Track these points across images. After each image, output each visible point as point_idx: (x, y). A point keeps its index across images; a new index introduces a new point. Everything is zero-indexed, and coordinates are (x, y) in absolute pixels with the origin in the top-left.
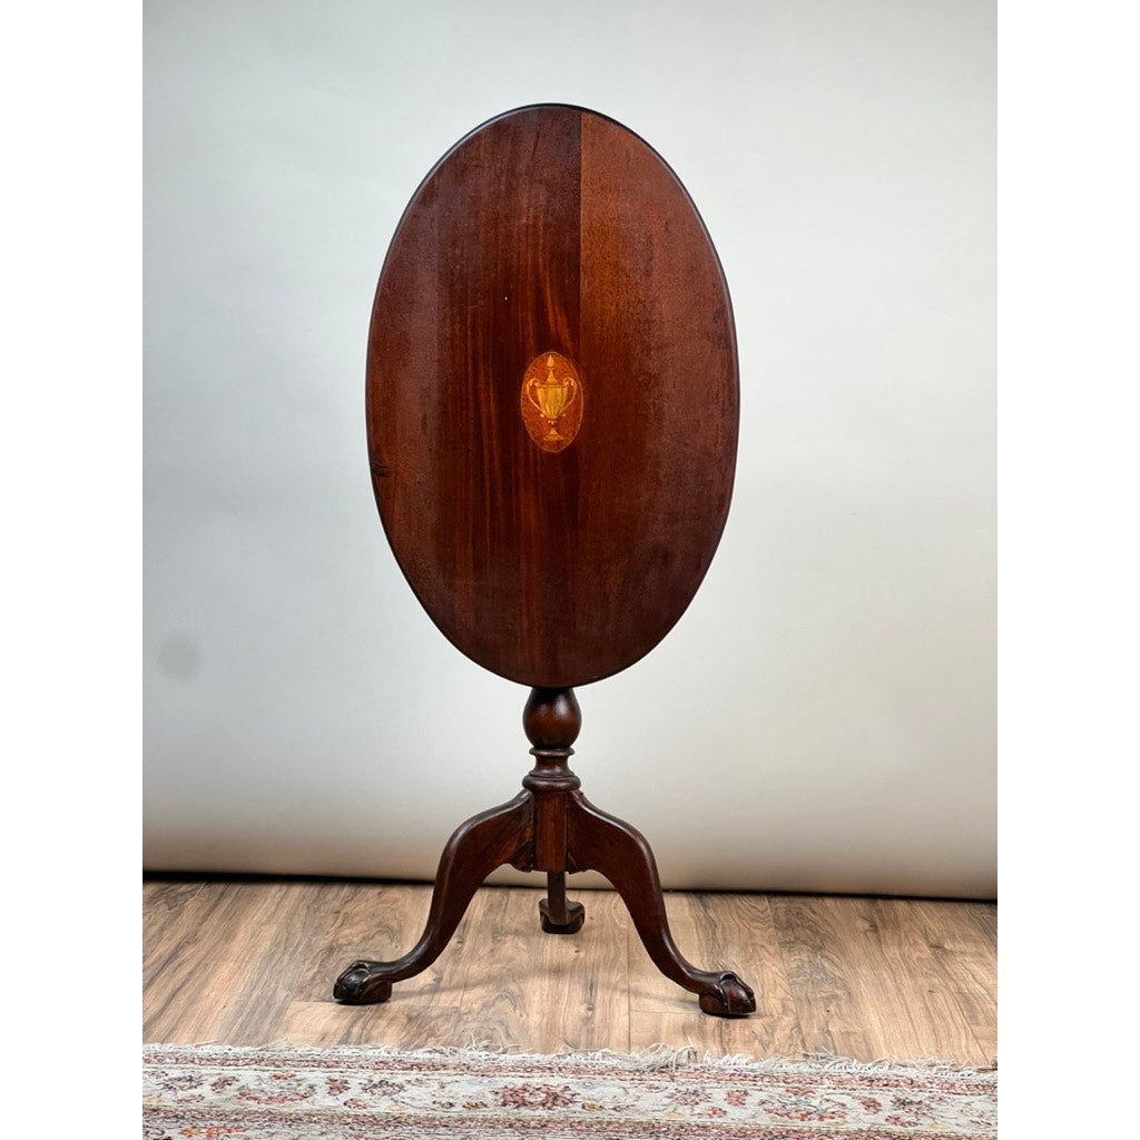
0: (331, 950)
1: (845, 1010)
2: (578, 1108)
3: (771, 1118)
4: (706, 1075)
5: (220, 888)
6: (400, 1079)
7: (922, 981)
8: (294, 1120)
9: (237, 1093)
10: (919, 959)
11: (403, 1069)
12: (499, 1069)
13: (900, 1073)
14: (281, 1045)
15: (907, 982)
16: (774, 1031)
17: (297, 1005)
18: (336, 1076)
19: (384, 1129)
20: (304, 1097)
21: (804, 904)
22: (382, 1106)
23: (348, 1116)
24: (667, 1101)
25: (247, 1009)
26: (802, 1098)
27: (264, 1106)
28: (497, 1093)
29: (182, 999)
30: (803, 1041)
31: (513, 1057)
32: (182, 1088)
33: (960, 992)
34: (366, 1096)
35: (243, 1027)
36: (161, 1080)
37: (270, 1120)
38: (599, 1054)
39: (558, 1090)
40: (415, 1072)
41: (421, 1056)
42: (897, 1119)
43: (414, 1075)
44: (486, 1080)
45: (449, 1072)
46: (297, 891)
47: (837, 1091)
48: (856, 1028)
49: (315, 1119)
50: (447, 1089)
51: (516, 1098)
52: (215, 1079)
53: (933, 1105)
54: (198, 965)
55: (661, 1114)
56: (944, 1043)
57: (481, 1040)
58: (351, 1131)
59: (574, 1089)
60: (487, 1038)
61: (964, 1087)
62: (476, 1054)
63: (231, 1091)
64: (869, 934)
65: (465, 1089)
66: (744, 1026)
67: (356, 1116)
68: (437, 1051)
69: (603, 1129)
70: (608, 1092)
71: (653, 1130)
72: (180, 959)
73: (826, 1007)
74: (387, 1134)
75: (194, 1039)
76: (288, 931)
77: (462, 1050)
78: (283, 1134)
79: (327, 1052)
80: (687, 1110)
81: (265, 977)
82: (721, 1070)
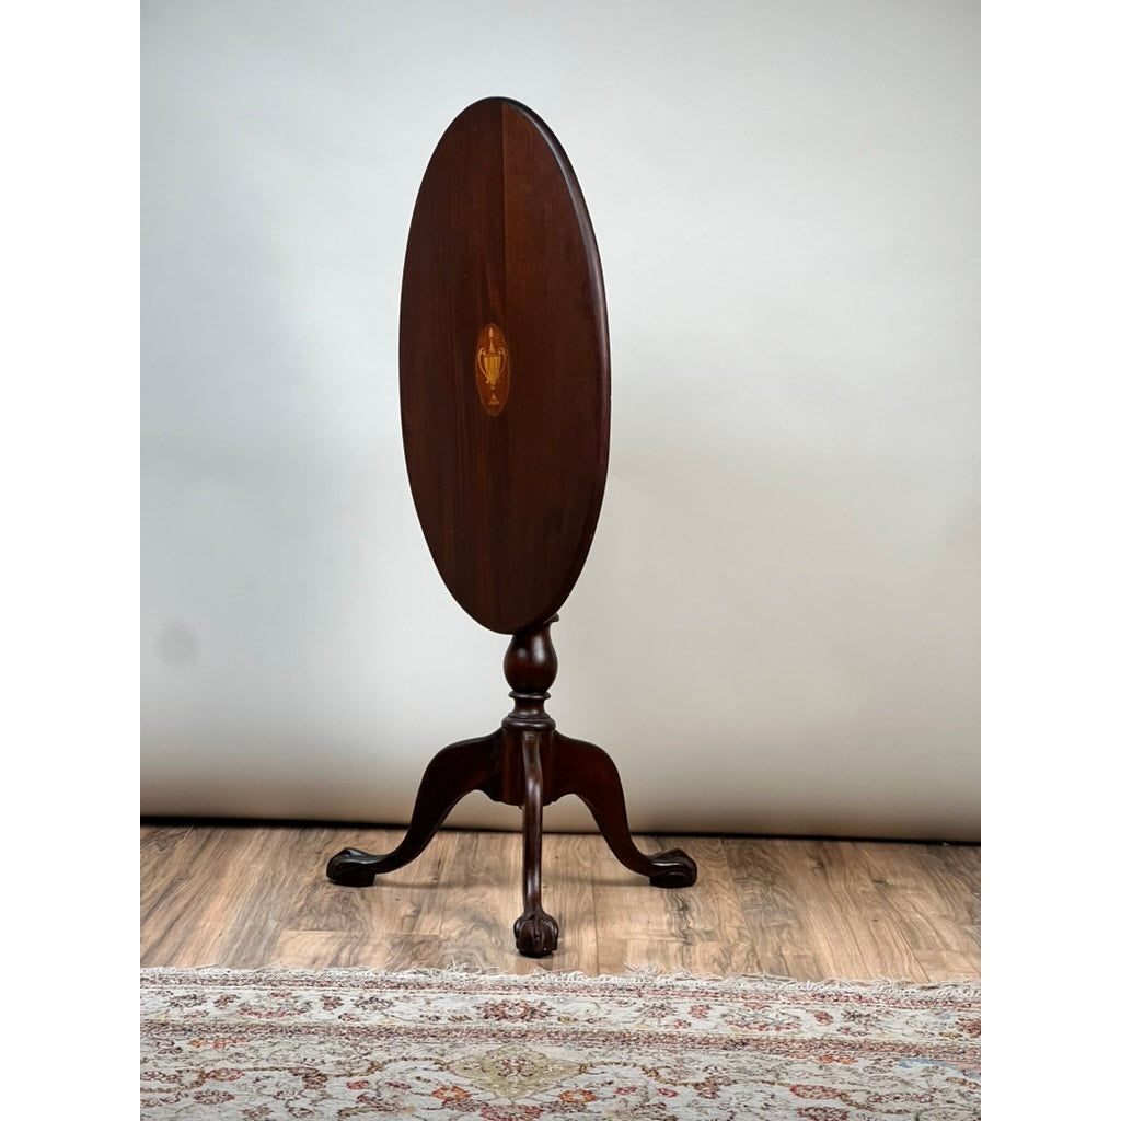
0: (316, 885)
1: (796, 936)
2: (554, 1020)
3: (732, 1029)
4: (670, 992)
5: (207, 831)
6: (389, 996)
7: (866, 911)
8: (294, 1031)
9: (239, 1009)
10: (864, 893)
11: (391, 988)
12: (480, 987)
13: (849, 990)
14: (276, 967)
15: (853, 912)
16: (731, 954)
17: (287, 933)
18: (329, 994)
19: (377, 1038)
20: (301, 1012)
21: (755, 845)
22: (374, 1019)
23: (344, 1028)
24: (638, 1014)
25: (242, 937)
26: (760, 1012)
27: (264, 1020)
28: (479, 1008)
29: (180, 929)
30: (758, 964)
31: (491, 978)
32: (187, 1005)
33: (902, 921)
34: (359, 1011)
35: (239, 952)
36: (167, 998)
37: (272, 1031)
38: (571, 975)
39: (535, 1006)
40: (402, 990)
41: (406, 977)
42: (848, 1029)
43: (401, 992)
44: (468, 997)
45: (434, 990)
46: (279, 834)
47: (792, 1006)
48: (807, 952)
49: (313, 1030)
50: (432, 1005)
51: (497, 1012)
52: (218, 997)
53: (880, 1018)
54: (192, 899)
55: (631, 1025)
56: (889, 964)
57: (460, 963)
58: (347, 1041)
59: (550, 1004)
60: (466, 961)
61: (908, 1002)
62: (457, 975)
63: (233, 1007)
64: (816, 871)
65: (449, 1005)
66: (703, 950)
67: (351, 1028)
68: (421, 973)
69: (578, 1038)
70: (581, 1007)
71: (624, 1039)
72: (176, 894)
73: (779, 934)
74: (380, 1043)
75: (194, 964)
76: (274, 870)
77: (444, 972)
78: (285, 1043)
79: (320, 973)
80: (655, 1022)
81: (255, 910)
82: (685, 988)
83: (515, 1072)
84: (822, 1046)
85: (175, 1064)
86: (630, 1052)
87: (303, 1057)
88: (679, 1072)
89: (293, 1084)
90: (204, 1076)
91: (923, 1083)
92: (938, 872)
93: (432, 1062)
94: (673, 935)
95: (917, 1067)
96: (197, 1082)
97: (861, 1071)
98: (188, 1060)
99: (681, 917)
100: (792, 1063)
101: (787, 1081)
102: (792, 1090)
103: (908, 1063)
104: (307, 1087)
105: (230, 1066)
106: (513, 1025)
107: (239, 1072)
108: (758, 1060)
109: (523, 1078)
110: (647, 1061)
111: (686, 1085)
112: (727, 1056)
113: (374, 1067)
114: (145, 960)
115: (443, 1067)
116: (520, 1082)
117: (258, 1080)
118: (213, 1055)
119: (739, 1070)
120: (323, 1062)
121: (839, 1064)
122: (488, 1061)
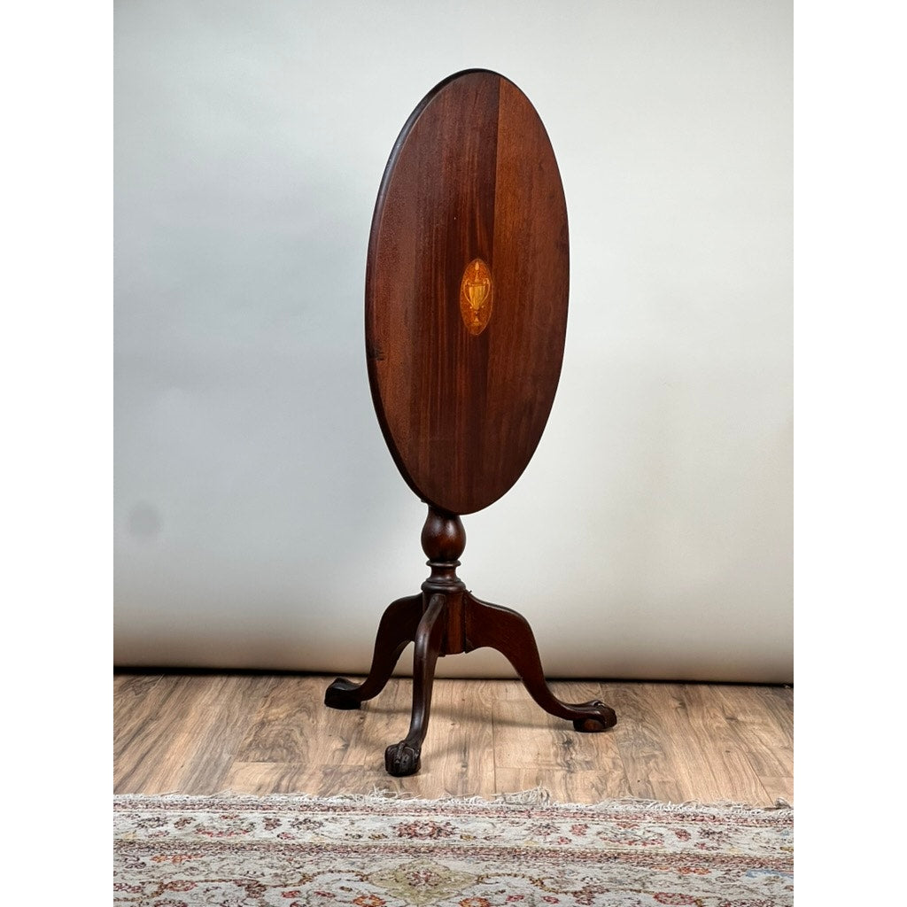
0: (262, 724)
1: (662, 765)
2: (457, 837)
3: (607, 844)
4: (555, 814)
5: (175, 679)
6: (320, 817)
7: (720, 744)
8: (240, 848)
9: (195, 829)
10: (718, 728)
11: (322, 811)
12: (396, 810)
13: (705, 811)
14: (226, 793)
15: (710, 745)
16: (607, 781)
17: (237, 765)
18: (271, 816)
19: (309, 854)
20: (246, 831)
21: (628, 688)
22: (307, 837)
23: (281, 845)
24: (527, 832)
25: (200, 768)
26: (630, 830)
27: (215, 839)
28: (395, 828)
29: (149, 761)
30: (630, 789)
31: (406, 802)
32: (151, 826)
33: (750, 752)
34: (294, 831)
35: (197, 781)
36: (135, 821)
37: (221, 848)
38: (473, 799)
39: (442, 825)
40: (331, 812)
41: (335, 801)
42: (703, 845)
43: (330, 814)
44: (385, 818)
45: (357, 812)
46: (234, 681)
47: (657, 825)
48: (670, 778)
49: (255, 847)
50: (356, 825)
51: (409, 831)
52: (177, 819)
53: (731, 835)
54: (160, 736)
55: (521, 842)
56: (739, 789)
57: (380, 789)
58: (283, 856)
59: (453, 824)
60: (385, 788)
61: (754, 821)
62: (378, 799)
63: (190, 828)
64: (679, 710)
65: (370, 825)
66: (585, 778)
67: (287, 845)
68: (347, 798)
69: (477, 853)
70: (480, 826)
71: (515, 854)
72: (147, 732)
73: (647, 763)
74: (311, 858)
75: (160, 790)
76: (229, 711)
77: (366, 797)
78: (231, 858)
79: (263, 798)
80: (541, 839)
81: (212, 744)
82: (567, 810)
83: (424, 882)
84: (681, 859)
85: (140, 876)
86: (520, 865)
87: (246, 871)
88: (561, 882)
89: (237, 894)
90: (163, 887)
91: (765, 890)
92: (781, 710)
93: (355, 874)
94: (559, 765)
95: (761, 877)
96: (157, 893)
97: (713, 881)
98: (150, 874)
99: (565, 749)
100: (655, 873)
101: (651, 889)
102: (656, 897)
103: (753, 874)
104: (249, 896)
105: (184, 878)
106: (423, 842)
107: (192, 883)
108: (627, 872)
109: (429, 888)
110: (534, 873)
111: (566, 893)
112: (601, 868)
113: (305, 879)
114: (117, 789)
115: (364, 878)
116: (427, 891)
117: (208, 890)
118: (172, 869)
119: (611, 880)
120: (263, 874)
121: (695, 875)
122: (401, 874)
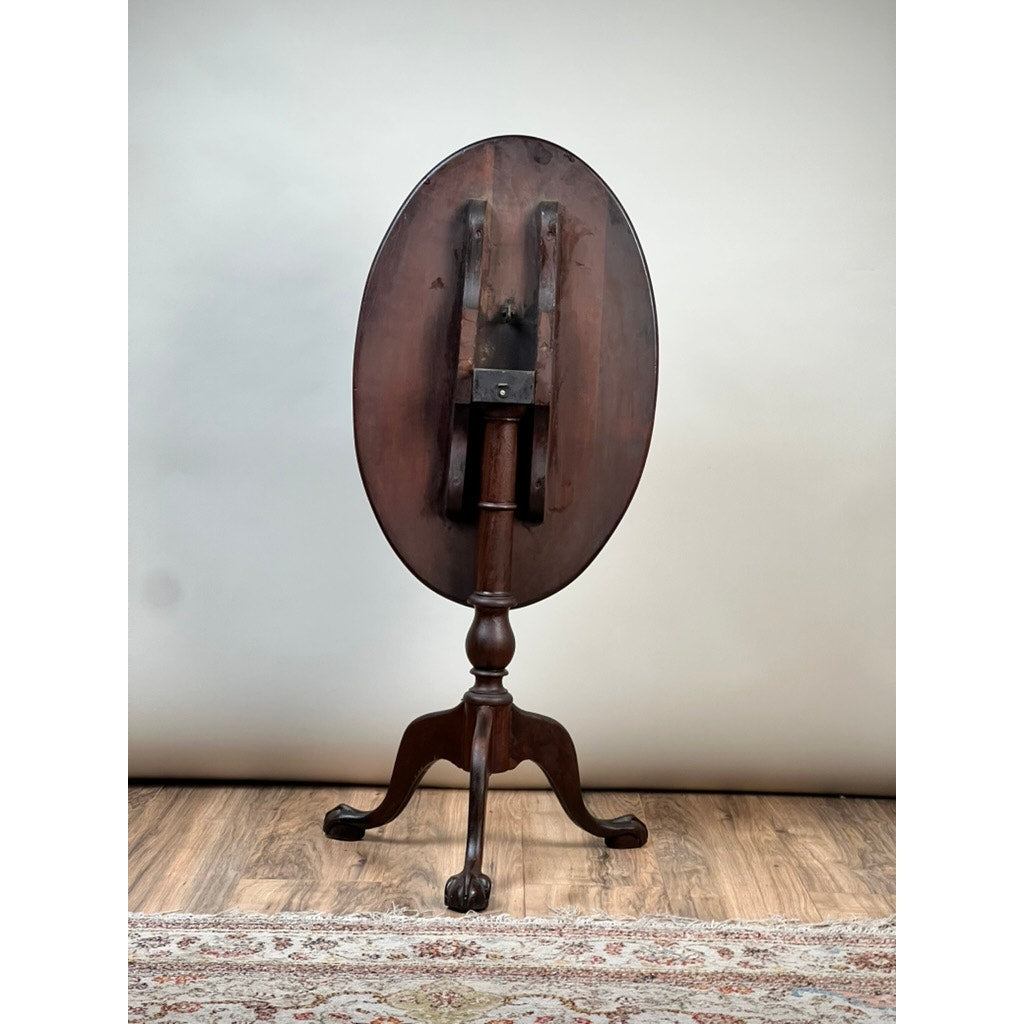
0: (272, 838)
1: (704, 881)
2: (483, 957)
3: (643, 964)
4: (588, 932)
5: (175, 791)
6: (334, 937)
7: (768, 857)
8: (248, 969)
9: (199, 949)
10: (767, 841)
11: (337, 930)
12: (417, 929)
13: (750, 928)
14: (234, 912)
15: (756, 858)
16: (645, 898)
17: (244, 882)
18: (281, 935)
19: (323, 975)
20: (255, 952)
21: (670, 799)
22: (321, 958)
23: (293, 966)
24: (558, 951)
25: (204, 886)
26: (669, 948)
27: (222, 959)
28: (415, 947)
29: (149, 878)
30: (669, 906)
31: (428, 920)
32: (153, 946)
33: (800, 866)
34: (307, 951)
35: (201, 899)
36: (135, 940)
37: (228, 969)
38: (500, 917)
39: (466, 944)
40: (346, 932)
41: (351, 920)
42: (746, 963)
43: (346, 934)
44: (406, 937)
45: (375, 931)
46: (240, 793)
47: (698, 943)
48: (713, 894)
49: (265, 968)
50: (373, 945)
51: (432, 951)
52: (180, 939)
53: (777, 953)
54: (160, 851)
55: (551, 961)
56: (786, 905)
57: (400, 907)
58: (295, 977)
59: (479, 943)
60: (405, 905)
61: (802, 939)
62: (397, 918)
63: (194, 947)
64: (725, 822)
65: (388, 944)
66: (620, 894)
67: (299, 966)
68: (364, 916)
69: (503, 972)
70: (507, 945)
71: (545, 974)
72: (145, 847)
73: (689, 879)
74: (325, 979)
75: (160, 910)
76: (235, 825)
77: (385, 915)
78: (239, 981)
79: (273, 917)
80: (573, 958)
81: (217, 861)
82: (602, 927)
83: (446, 1004)
84: (723, 978)
85: (140, 997)
86: (550, 985)
87: (255, 992)
88: (594, 1003)
89: (246, 1016)
90: (166, 1008)
91: (812, 1010)
92: (835, 822)
93: (372, 995)
94: (593, 881)
95: (808, 996)
96: (160, 1014)
97: (757, 1000)
98: (153, 995)
99: (601, 863)
100: (695, 993)
101: (690, 1009)
102: (695, 1018)
103: (800, 993)
104: (258, 1018)
105: (189, 999)
106: (445, 962)
107: (198, 1005)
108: (664, 992)
109: (452, 1009)
110: (565, 993)
111: (599, 1014)
112: (637, 988)
113: (319, 1000)
115: (381, 1000)
116: (450, 1013)
117: (214, 1012)
118: (176, 990)
119: (647, 1000)
120: (273, 996)
121: (737, 995)
122: (422, 994)
